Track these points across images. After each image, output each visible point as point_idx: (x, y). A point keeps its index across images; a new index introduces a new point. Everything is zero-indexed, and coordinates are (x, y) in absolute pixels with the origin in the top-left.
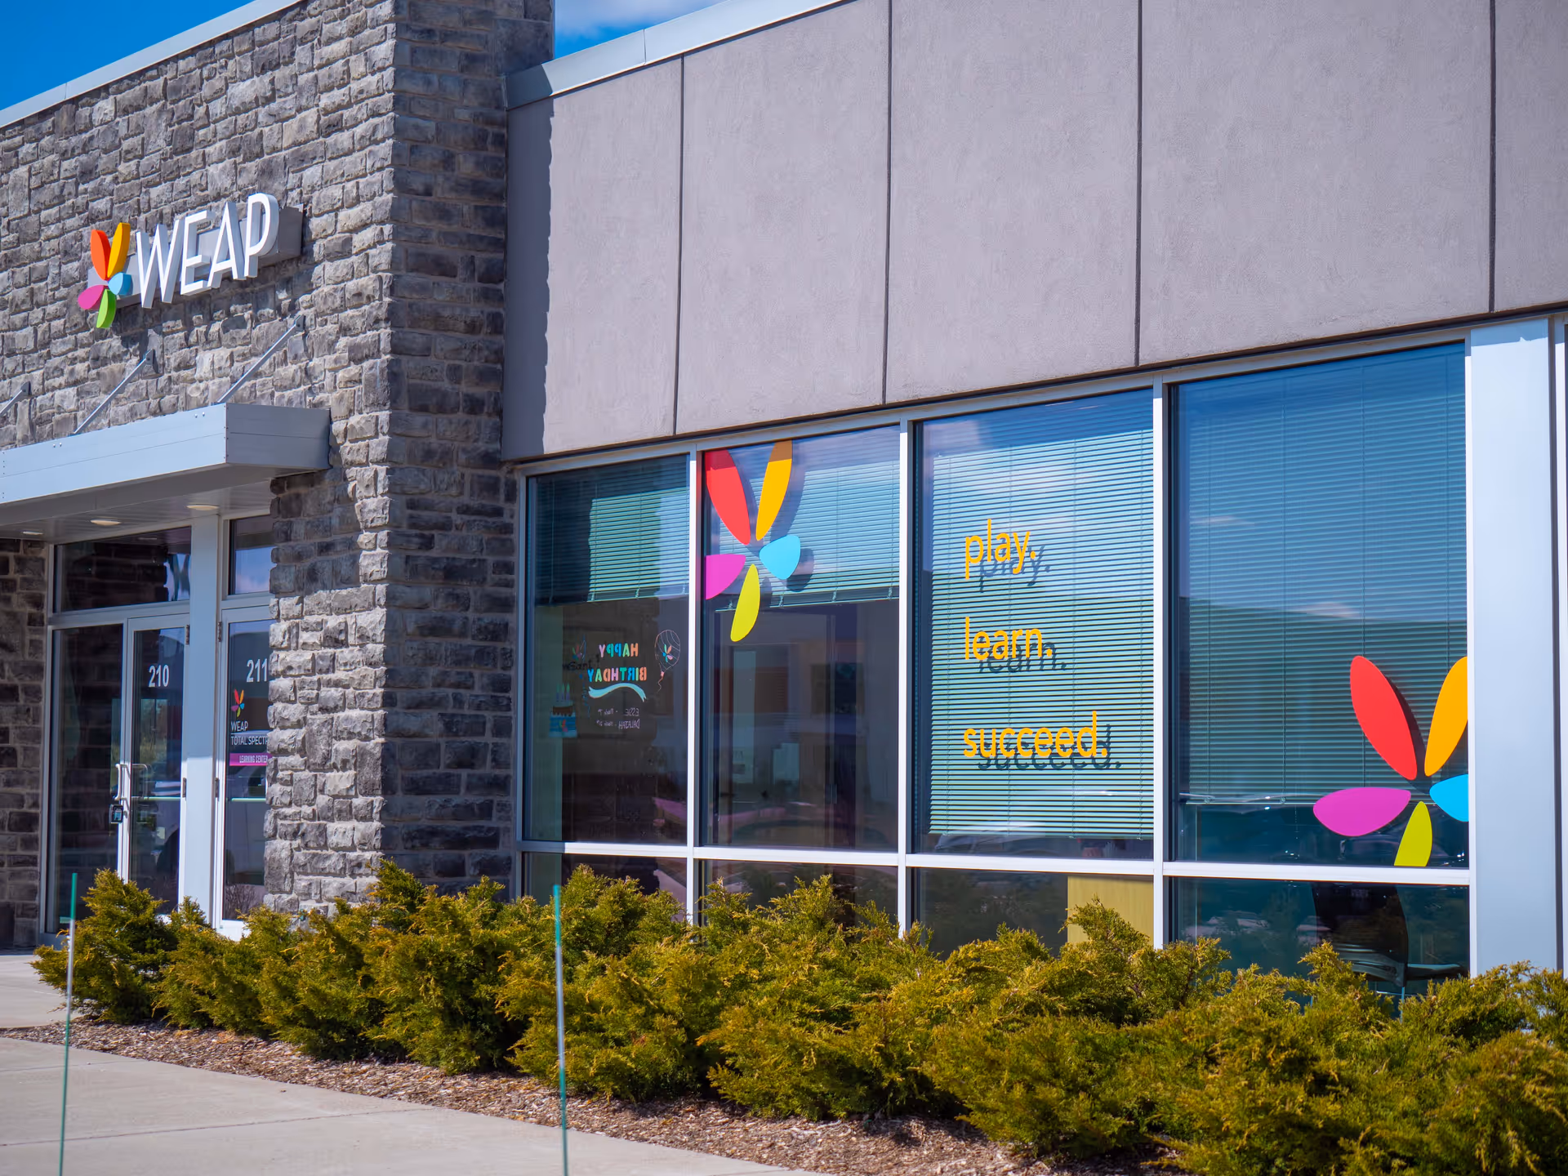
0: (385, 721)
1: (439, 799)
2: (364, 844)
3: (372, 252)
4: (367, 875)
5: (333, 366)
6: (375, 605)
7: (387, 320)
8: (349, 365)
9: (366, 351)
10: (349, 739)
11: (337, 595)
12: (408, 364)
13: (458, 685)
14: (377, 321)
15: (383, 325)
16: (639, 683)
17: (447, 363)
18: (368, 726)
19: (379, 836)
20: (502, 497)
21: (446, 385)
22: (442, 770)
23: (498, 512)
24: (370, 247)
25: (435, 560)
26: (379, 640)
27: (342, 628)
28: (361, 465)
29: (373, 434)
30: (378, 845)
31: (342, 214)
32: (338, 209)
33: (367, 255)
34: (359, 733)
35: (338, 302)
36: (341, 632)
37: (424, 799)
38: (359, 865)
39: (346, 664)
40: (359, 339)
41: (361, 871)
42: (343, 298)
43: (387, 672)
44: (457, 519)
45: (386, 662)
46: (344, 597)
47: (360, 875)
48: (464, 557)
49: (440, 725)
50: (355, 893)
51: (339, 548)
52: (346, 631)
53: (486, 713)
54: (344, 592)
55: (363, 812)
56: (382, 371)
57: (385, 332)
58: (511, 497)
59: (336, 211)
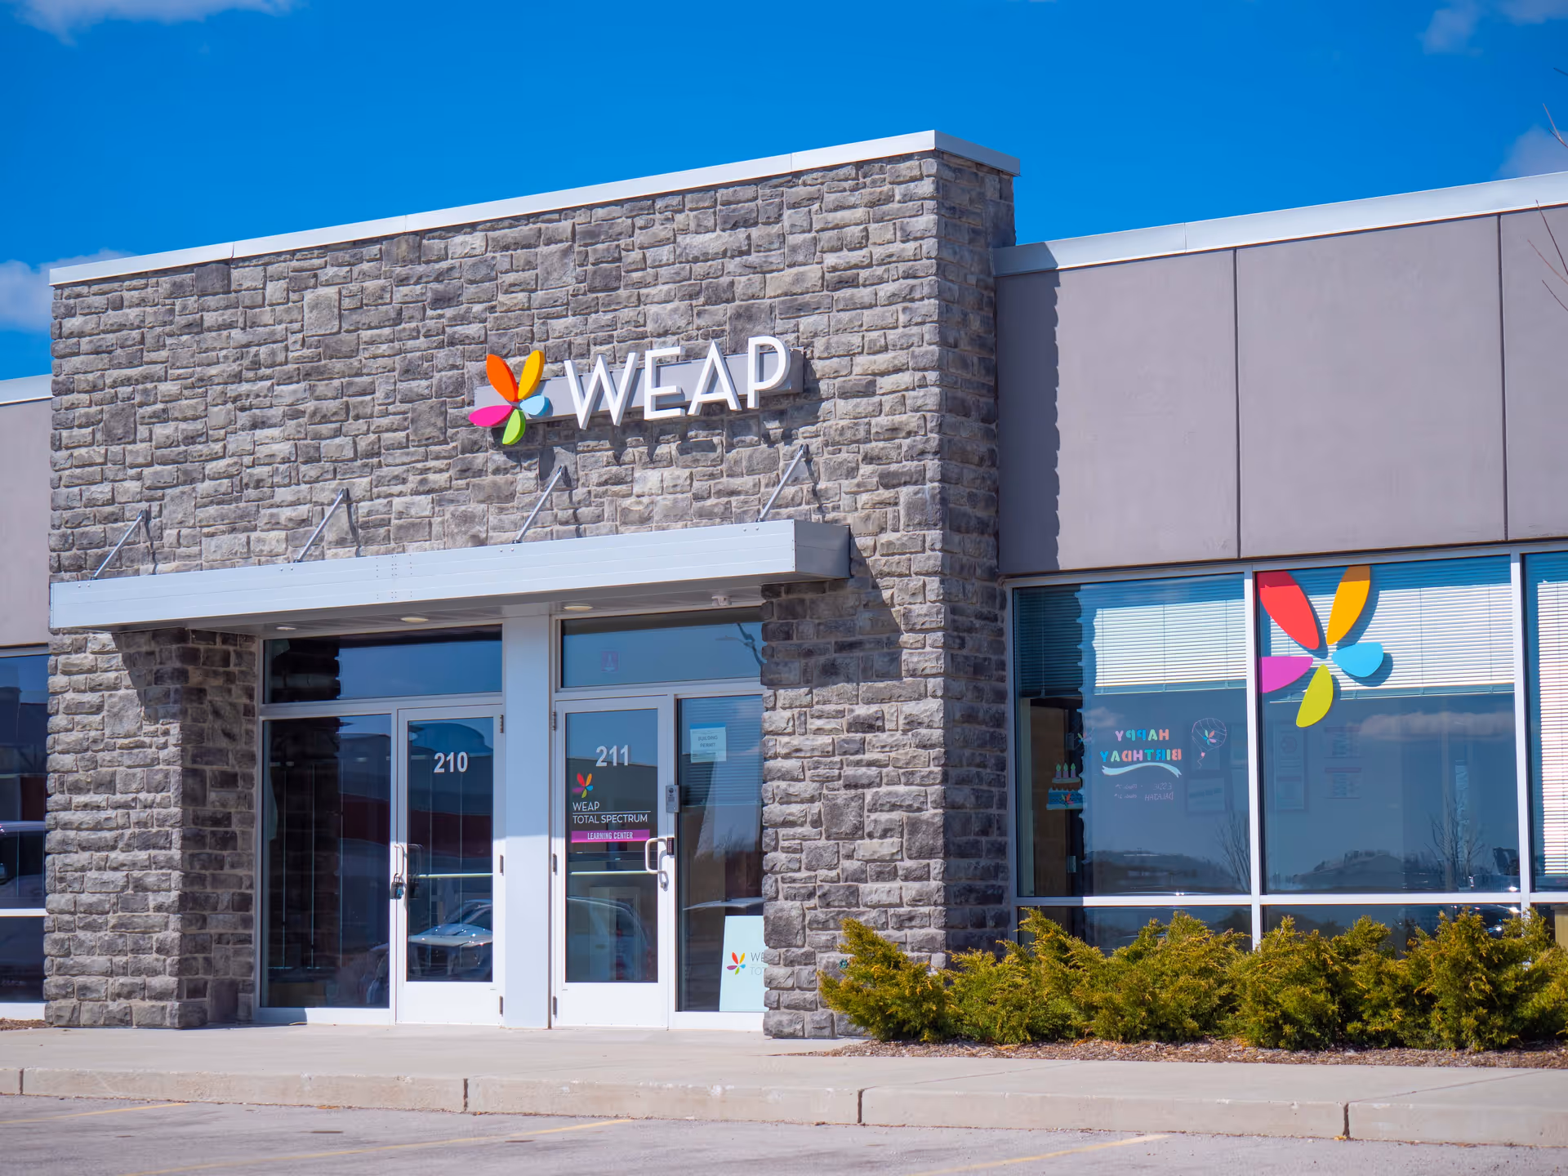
0: (945, 796)
1: (973, 861)
2: (919, 901)
3: (912, 393)
4: (922, 927)
5: (855, 489)
6: (926, 696)
7: (936, 453)
8: (877, 489)
9: (908, 479)
10: (890, 810)
11: (869, 687)
12: (952, 490)
13: (978, 766)
14: (923, 453)
15: (931, 457)
16: (1171, 762)
17: (968, 490)
18: (922, 799)
19: (942, 893)
20: (998, 606)
21: (968, 509)
22: (972, 838)
23: (995, 619)
24: (907, 389)
25: (966, 658)
26: (935, 725)
27: (879, 715)
28: (900, 575)
29: (920, 549)
30: (941, 900)
31: (858, 359)
32: (854, 354)
33: (904, 396)
34: (910, 806)
35: (862, 434)
36: (878, 719)
37: (967, 861)
38: (911, 919)
39: (883, 747)
40: (894, 467)
41: (913, 923)
42: (869, 432)
43: (945, 753)
44: (978, 623)
45: (945, 744)
46: (881, 689)
47: (911, 928)
48: (981, 656)
49: (973, 799)
50: (905, 943)
51: (868, 646)
52: (883, 718)
53: (993, 789)
54: (881, 685)
55: (918, 873)
56: (933, 497)
57: (932, 465)
58: (1003, 607)
59: (851, 355)
